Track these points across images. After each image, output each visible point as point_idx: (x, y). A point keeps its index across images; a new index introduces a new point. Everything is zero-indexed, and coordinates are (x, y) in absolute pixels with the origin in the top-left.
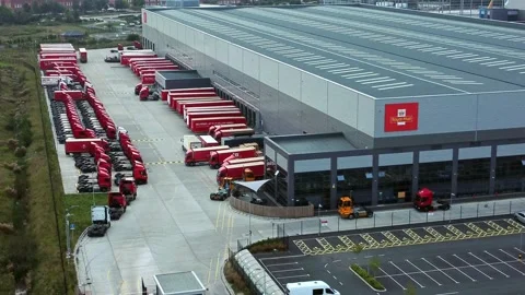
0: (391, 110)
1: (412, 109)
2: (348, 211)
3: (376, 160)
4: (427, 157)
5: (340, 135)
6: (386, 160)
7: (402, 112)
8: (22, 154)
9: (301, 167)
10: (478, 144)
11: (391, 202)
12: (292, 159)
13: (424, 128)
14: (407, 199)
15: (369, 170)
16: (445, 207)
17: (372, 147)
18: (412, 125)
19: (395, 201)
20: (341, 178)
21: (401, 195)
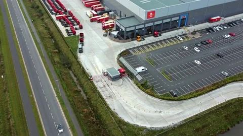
0: (149, 13)
1: (154, 12)
2: (139, 40)
3: (145, 26)
4: (156, 23)
5: (133, 16)
6: (147, 25)
7: (151, 14)
8: (43, 19)
9: (128, 30)
10: (168, 18)
11: (148, 34)
12: (126, 28)
13: (156, 16)
14: (151, 33)
15: (143, 28)
16: (161, 35)
17: (144, 22)
18: (153, 16)
19: (149, 34)
20: (137, 31)
21: (150, 32)
